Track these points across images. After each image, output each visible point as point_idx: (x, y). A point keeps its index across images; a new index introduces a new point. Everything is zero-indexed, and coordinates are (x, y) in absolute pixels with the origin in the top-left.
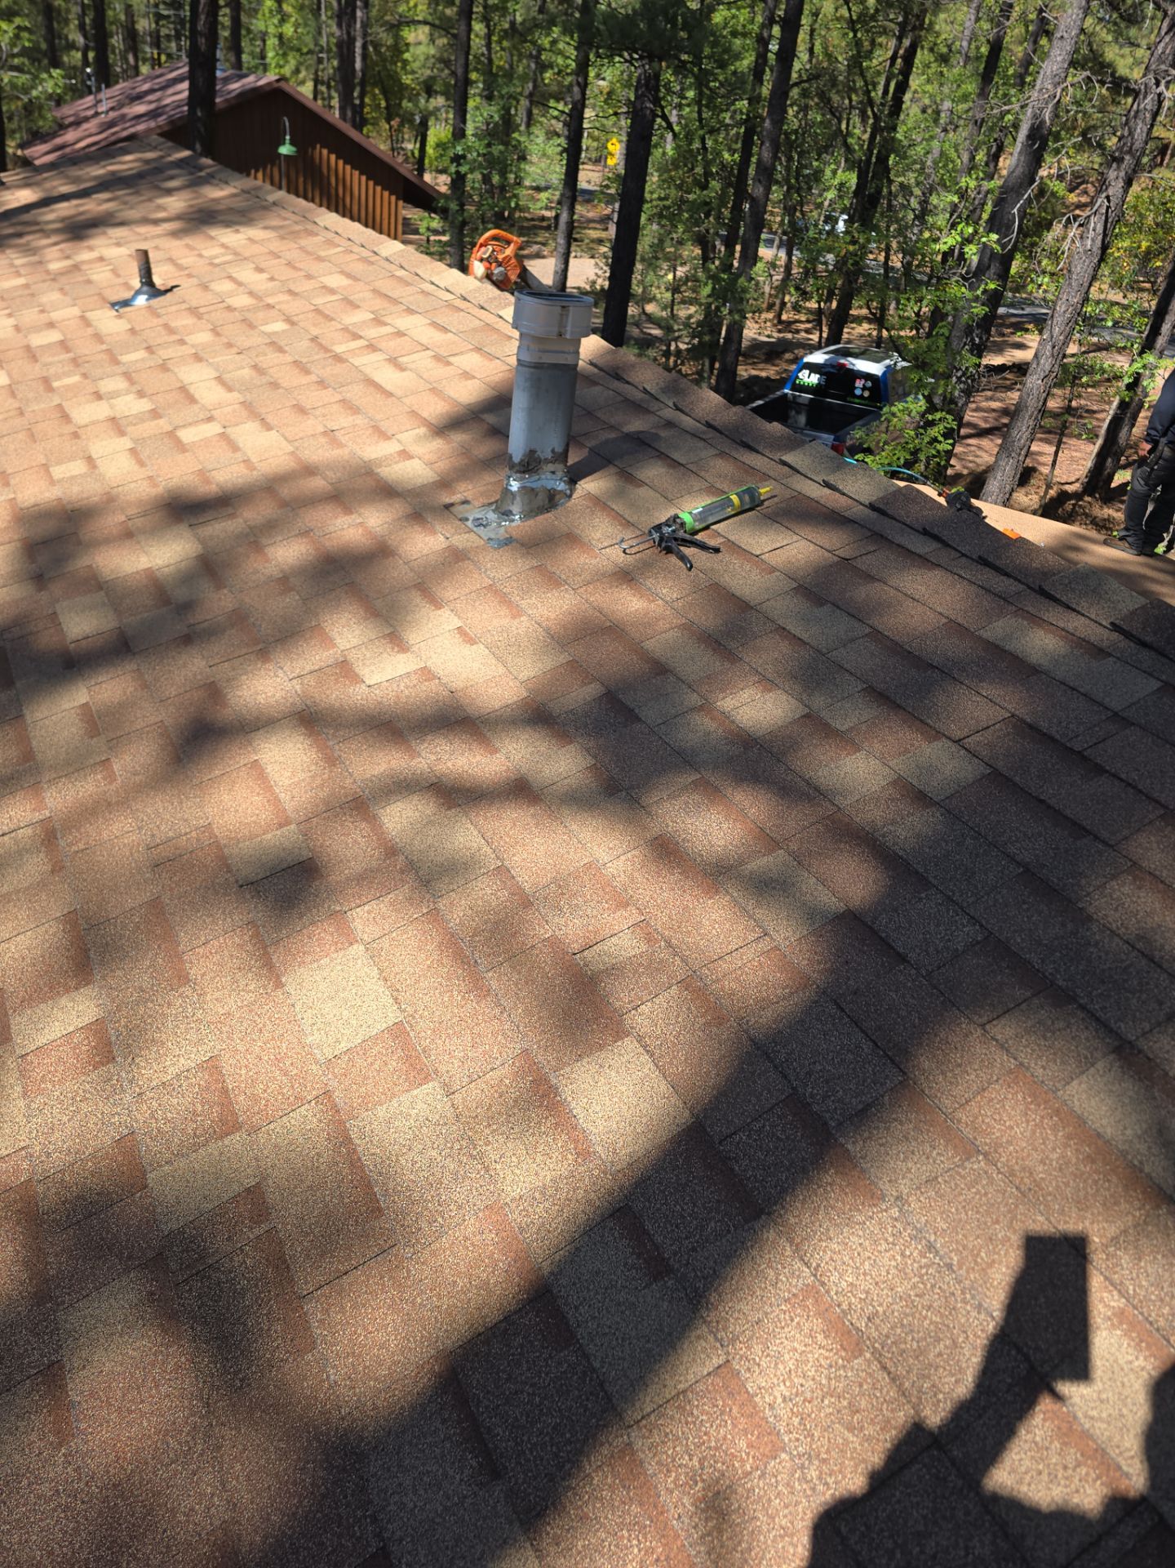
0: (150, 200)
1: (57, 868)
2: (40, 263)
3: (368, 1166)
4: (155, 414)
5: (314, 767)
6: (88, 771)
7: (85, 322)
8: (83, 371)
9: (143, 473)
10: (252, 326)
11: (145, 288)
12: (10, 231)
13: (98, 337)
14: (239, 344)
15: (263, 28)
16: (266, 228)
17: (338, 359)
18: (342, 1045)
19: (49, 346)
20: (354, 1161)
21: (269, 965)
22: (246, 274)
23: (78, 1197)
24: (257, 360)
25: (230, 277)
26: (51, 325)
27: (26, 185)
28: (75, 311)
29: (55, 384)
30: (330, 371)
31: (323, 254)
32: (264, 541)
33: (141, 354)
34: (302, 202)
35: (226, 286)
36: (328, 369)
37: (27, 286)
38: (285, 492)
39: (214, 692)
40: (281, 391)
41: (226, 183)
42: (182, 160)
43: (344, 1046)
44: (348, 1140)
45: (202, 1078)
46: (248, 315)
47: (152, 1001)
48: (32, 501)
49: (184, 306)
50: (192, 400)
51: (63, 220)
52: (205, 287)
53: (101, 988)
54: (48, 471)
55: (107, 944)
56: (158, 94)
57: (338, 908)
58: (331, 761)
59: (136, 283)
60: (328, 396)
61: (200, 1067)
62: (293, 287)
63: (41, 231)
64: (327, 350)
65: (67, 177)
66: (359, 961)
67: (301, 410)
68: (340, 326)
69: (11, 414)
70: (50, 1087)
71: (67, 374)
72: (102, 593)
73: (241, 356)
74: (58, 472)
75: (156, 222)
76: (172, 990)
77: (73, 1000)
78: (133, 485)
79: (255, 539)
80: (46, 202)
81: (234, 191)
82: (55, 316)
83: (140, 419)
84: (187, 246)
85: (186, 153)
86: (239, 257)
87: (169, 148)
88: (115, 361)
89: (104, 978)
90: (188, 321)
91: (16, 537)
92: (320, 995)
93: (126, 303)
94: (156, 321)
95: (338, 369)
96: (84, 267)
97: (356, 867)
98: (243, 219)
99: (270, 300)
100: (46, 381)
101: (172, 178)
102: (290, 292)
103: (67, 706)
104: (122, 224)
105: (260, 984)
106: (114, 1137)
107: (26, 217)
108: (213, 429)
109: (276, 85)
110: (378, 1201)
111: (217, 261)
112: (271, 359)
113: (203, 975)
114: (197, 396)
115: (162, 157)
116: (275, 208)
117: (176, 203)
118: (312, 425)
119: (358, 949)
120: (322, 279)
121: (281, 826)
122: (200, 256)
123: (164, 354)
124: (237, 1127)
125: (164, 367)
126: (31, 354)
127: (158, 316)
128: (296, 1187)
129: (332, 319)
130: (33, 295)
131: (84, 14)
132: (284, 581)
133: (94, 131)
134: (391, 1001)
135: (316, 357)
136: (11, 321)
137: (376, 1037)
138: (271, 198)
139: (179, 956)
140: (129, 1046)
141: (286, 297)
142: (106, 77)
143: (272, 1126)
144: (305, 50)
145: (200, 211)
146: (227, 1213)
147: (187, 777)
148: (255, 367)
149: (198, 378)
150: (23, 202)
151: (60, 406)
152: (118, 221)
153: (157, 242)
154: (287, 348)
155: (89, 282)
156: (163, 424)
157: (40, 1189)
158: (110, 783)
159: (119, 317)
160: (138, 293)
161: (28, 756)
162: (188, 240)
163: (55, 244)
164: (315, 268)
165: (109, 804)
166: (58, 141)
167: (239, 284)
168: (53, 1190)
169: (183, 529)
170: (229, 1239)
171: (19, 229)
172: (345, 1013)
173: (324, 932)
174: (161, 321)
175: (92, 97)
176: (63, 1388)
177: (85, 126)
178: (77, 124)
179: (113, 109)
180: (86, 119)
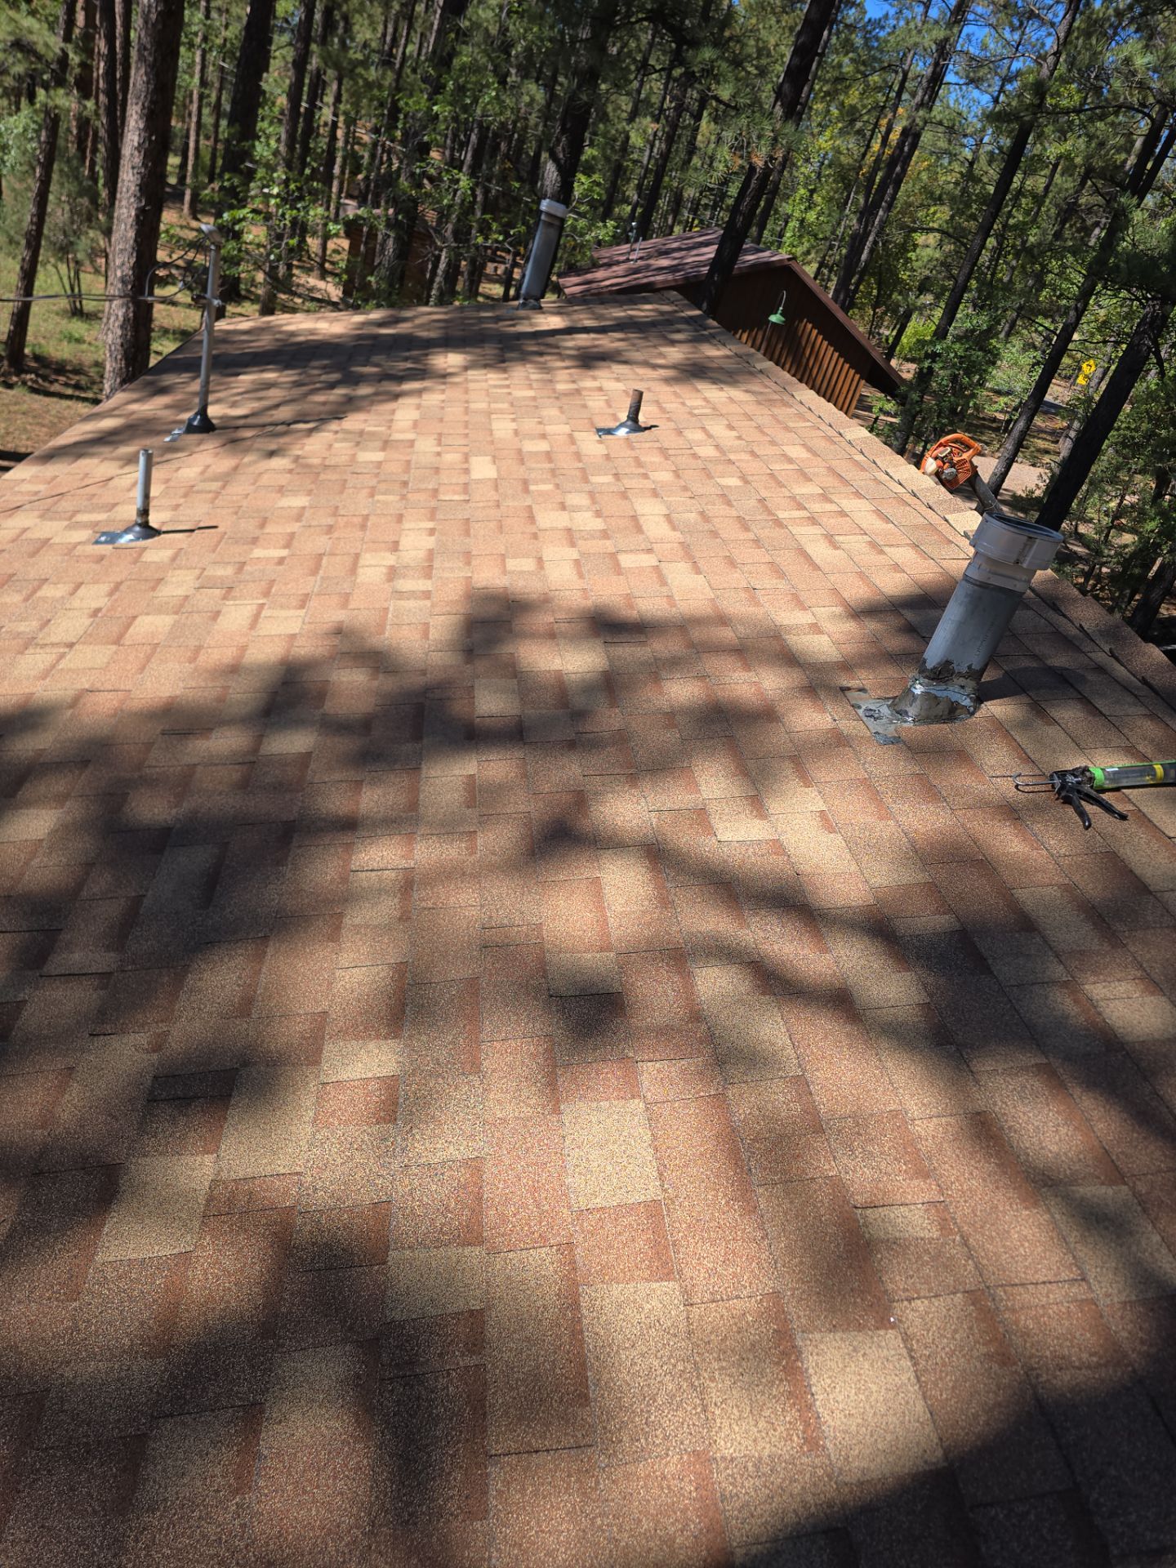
0: (655, 346)
1: (405, 917)
2: (551, 381)
3: (588, 1344)
4: (605, 535)
5: (646, 903)
6: (456, 836)
7: (572, 440)
8: (557, 481)
9: (579, 584)
10: (710, 476)
11: (629, 423)
12: (535, 349)
13: (578, 456)
14: (694, 489)
15: (790, 212)
16: (747, 391)
17: (779, 523)
18: (598, 1200)
19: (536, 453)
20: (577, 1332)
21: (552, 1084)
22: (718, 429)
23: (326, 1244)
24: (705, 508)
25: (703, 429)
26: (544, 436)
27: (558, 312)
28: (566, 429)
29: (532, 488)
30: (767, 533)
31: (791, 424)
32: (664, 674)
33: (608, 479)
34: (788, 376)
35: (698, 435)
36: (766, 531)
37: (534, 399)
38: (696, 634)
39: (581, 800)
40: (718, 540)
41: (724, 345)
42: (691, 317)
43: (598, 1202)
44: (575, 1306)
45: (463, 1175)
46: (710, 466)
47: (443, 1078)
48: (483, 584)
49: (657, 445)
50: (639, 529)
51: (579, 348)
52: (680, 433)
53: (406, 1046)
54: (503, 561)
55: (423, 1005)
56: (683, 253)
57: (631, 1055)
58: (665, 902)
59: (623, 416)
60: (760, 555)
61: (466, 1163)
62: (756, 449)
63: (559, 354)
64: (770, 513)
65: (593, 313)
66: (636, 1119)
67: (731, 563)
68: (788, 494)
69: (490, 504)
70: (336, 1123)
71: (543, 482)
72: (515, 681)
73: (693, 501)
74: (512, 564)
75: (655, 367)
76: (463, 1074)
77: (379, 1048)
78: (567, 593)
79: (657, 670)
80: (569, 331)
81: (729, 353)
82: (549, 429)
83: (591, 535)
84: (675, 393)
85: (697, 312)
86: (717, 413)
87: (684, 305)
88: (586, 480)
89: (411, 1037)
90: (657, 458)
91: (462, 611)
92: (591, 1137)
93: (609, 432)
94: (629, 453)
95: (777, 533)
96: (584, 393)
97: (658, 1018)
98: (729, 379)
99: (732, 457)
100: (525, 483)
101: (679, 331)
102: (753, 453)
103: (457, 772)
104: (626, 362)
105: (541, 1102)
106: (373, 1199)
107: (550, 340)
108: (648, 560)
109: (787, 263)
110: (587, 1387)
111: (696, 412)
112: (718, 509)
113: (494, 1071)
114: (645, 528)
115: (676, 311)
116: (760, 376)
117: (675, 354)
118: (737, 578)
119: (637, 1105)
120: (784, 448)
121: (602, 950)
122: (683, 404)
123: (628, 483)
124: (480, 1241)
125: (624, 495)
126: (521, 457)
127: (633, 449)
128: (514, 1332)
129: (784, 486)
130: (536, 407)
131: (645, 177)
132: (671, 717)
133: (621, 273)
134: (655, 1174)
135: (759, 517)
136: (514, 425)
137: (632, 1208)
138: (759, 366)
139: (479, 1043)
140: (412, 1113)
141: (746, 457)
142: (644, 232)
143: (511, 1255)
144: (821, 236)
145: (694, 365)
146: (446, 1326)
147: (535, 872)
148: (702, 513)
149: (650, 511)
150: (552, 327)
151: (530, 507)
152: (623, 359)
153: (651, 384)
154: (735, 503)
155: (585, 406)
156: (609, 546)
157: (299, 1221)
158: (471, 855)
159: (600, 442)
160: (622, 425)
161: (413, 805)
162: (677, 388)
163: (567, 368)
164: (782, 436)
165: (464, 874)
166: (589, 276)
167: (709, 436)
168: (309, 1227)
169: (598, 644)
170: (441, 1355)
171: (542, 348)
172: (609, 1168)
173: (610, 1074)
174: (633, 454)
175: (628, 246)
176: (256, 1433)
177: (615, 268)
178: (609, 265)
179: (641, 258)
180: (618, 263)
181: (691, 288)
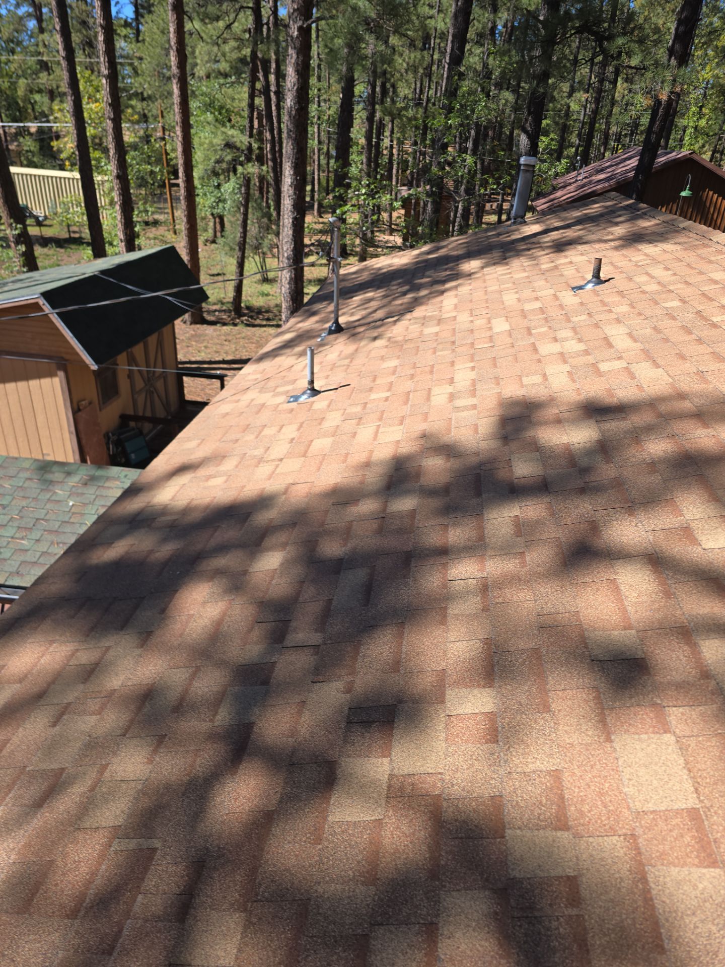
0: (604, 229)
1: (485, 609)
2: (538, 264)
3: (659, 909)
4: (587, 352)
5: (654, 595)
6: (511, 556)
7: (556, 297)
8: (550, 325)
9: (574, 386)
10: (656, 303)
11: (594, 280)
12: (524, 247)
13: (561, 307)
14: (646, 313)
15: (686, 124)
16: (675, 243)
17: (714, 325)
18: (650, 805)
19: (534, 310)
20: (648, 900)
21: (603, 722)
22: (658, 272)
23: (464, 821)
24: (656, 324)
25: (647, 274)
26: (537, 299)
27: (537, 222)
28: (552, 291)
29: (533, 332)
30: (707, 333)
31: (713, 259)
32: (643, 437)
33: (585, 317)
34: (704, 227)
35: (644, 278)
36: (705, 332)
37: (528, 277)
38: (663, 408)
39: (594, 527)
40: (669, 344)
41: (654, 218)
42: (627, 206)
43: (650, 806)
44: (644, 879)
45: (548, 781)
46: (655, 296)
47: (526, 715)
48: (509, 395)
49: (615, 290)
50: (610, 345)
51: (553, 241)
52: (630, 279)
53: (498, 692)
54: (520, 379)
55: (505, 666)
56: (614, 167)
57: (659, 702)
58: (668, 594)
59: (589, 276)
60: (701, 349)
61: (549, 772)
62: (688, 280)
63: (541, 247)
64: (706, 319)
65: (560, 217)
66: (670, 748)
67: (682, 357)
68: (718, 305)
69: (507, 346)
70: (460, 742)
71: (541, 326)
72: (538, 453)
73: (646, 321)
74: (526, 380)
75: (606, 241)
76: (539, 712)
77: (481, 693)
78: (566, 393)
79: (637, 435)
80: (545, 232)
81: (657, 222)
82: (540, 294)
83: (578, 354)
84: (623, 255)
85: (632, 201)
86: (655, 261)
87: (621, 199)
88: (569, 321)
89: (500, 687)
90: (617, 298)
91: (497, 414)
92: (637, 760)
93: (580, 288)
94: (596, 298)
95: (713, 332)
96: (560, 267)
97: (677, 677)
98: (661, 238)
99: (671, 288)
100: (529, 330)
101: (620, 216)
102: (687, 283)
103: (506, 515)
104: (586, 243)
105: (596, 733)
106: (490, 793)
107: (534, 240)
108: (621, 364)
109: (689, 156)
110: (662, 940)
111: (640, 264)
112: (667, 323)
113: (560, 711)
114: (614, 344)
115: (616, 204)
116: (683, 232)
117: (619, 231)
118: (688, 367)
119: (669, 738)
120: (709, 275)
121: (625, 628)
122: (630, 261)
123: (597, 317)
124: (566, 828)
125: (597, 326)
126: (523, 313)
127: (598, 295)
128: (601, 894)
129: (714, 300)
130: (530, 282)
131: (583, 127)
132: (652, 465)
133: (573, 190)
134: (692, 789)
135: (698, 324)
136: (517, 296)
137: (678, 812)
138: (681, 226)
139: (546, 692)
140: (508, 738)
141: (682, 286)
142: (586, 161)
143: (591, 839)
144: (711, 134)
145: (634, 234)
146: (551, 885)
147: (569, 577)
148: (655, 328)
149: (618, 335)
150: (534, 232)
151: (533, 343)
152: (584, 241)
153: (605, 253)
154: (678, 318)
155: (562, 275)
156: (591, 359)
157: (445, 804)
158: (523, 568)
159: (575, 295)
160: (589, 282)
161: (481, 538)
162: (624, 252)
163: (547, 254)
164: (705, 267)
165: (520, 580)
166: (552, 196)
167: (653, 277)
168: (451, 809)
169: (592, 423)
170: (551, 905)
171: (529, 246)
172: (655, 782)
173: (646, 715)
174: (599, 298)
175: (576, 172)
176: (435, 943)
177: (568, 188)
178: (564, 187)
179: (585, 178)
180: (570, 184)
181: (623, 187)
